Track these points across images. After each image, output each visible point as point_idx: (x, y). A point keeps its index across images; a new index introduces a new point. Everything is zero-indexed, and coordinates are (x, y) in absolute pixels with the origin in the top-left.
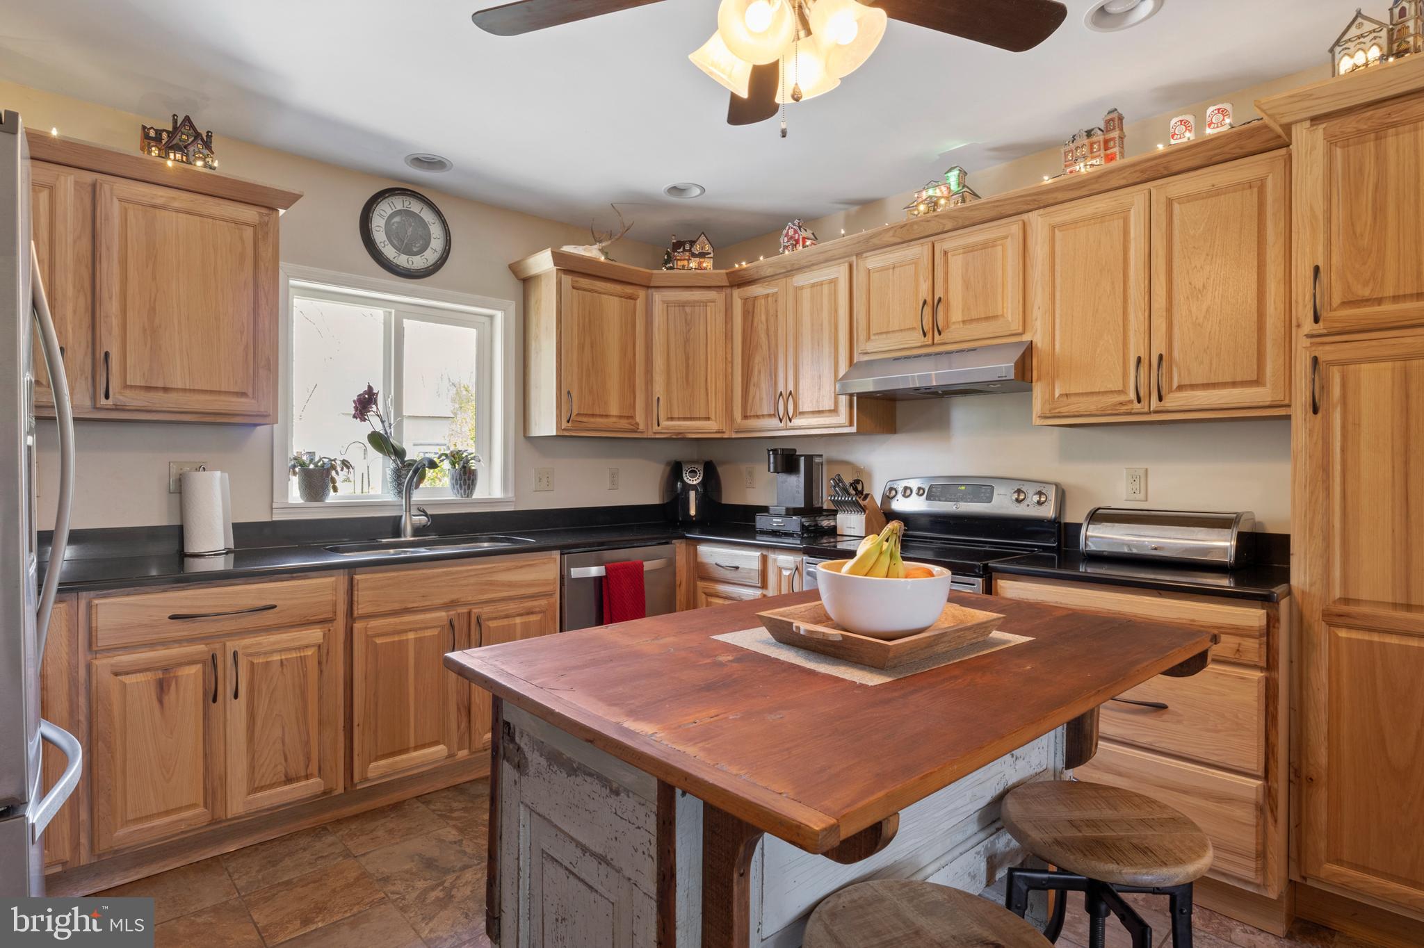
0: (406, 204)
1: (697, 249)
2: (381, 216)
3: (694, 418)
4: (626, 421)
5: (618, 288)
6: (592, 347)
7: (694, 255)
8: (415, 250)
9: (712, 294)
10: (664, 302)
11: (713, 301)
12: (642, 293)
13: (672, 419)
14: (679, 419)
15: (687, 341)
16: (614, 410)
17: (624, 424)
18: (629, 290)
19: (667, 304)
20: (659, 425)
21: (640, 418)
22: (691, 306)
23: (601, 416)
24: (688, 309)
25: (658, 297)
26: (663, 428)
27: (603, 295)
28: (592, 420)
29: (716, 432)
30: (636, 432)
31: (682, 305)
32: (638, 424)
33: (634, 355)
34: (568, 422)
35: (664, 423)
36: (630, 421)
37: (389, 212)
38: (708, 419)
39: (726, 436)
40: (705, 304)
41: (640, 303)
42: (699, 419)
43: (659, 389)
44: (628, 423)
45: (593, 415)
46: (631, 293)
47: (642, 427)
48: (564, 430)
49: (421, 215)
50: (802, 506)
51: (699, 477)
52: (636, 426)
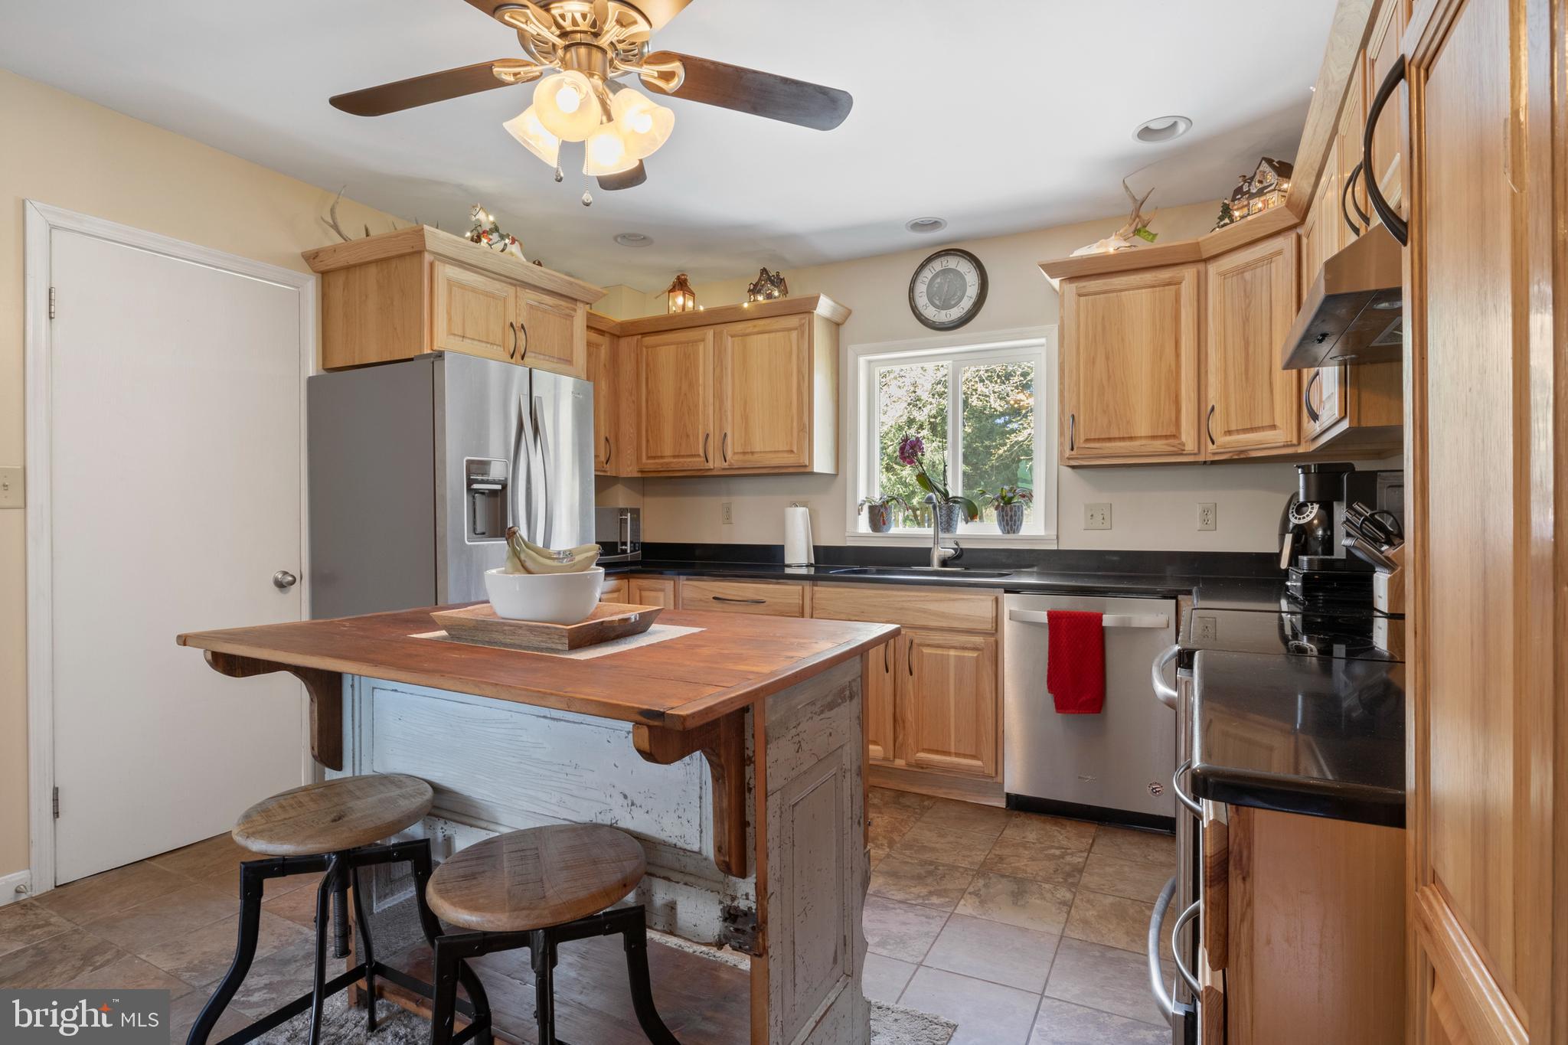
0: (944, 263)
1: (1256, 186)
2: (923, 283)
3: (1256, 428)
4: (1164, 442)
5: (1148, 277)
6: (1107, 358)
7: (1252, 196)
8: (953, 303)
9: (1279, 243)
10: (1221, 275)
11: (1280, 253)
12: (1189, 274)
13: (1229, 432)
14: (1238, 431)
15: (1246, 321)
17: (1161, 445)
18: (1165, 275)
19: (1224, 275)
20: (1213, 443)
21: (1188, 438)
22: (1253, 269)
23: (1123, 439)
24: (1248, 275)
25: (1213, 269)
26: (1219, 447)
27: (1123, 293)
28: (1108, 445)
29: (1284, 446)
30: (1182, 454)
31: (1240, 271)
32: (1183, 445)
33: (1178, 355)
34: (1072, 449)
35: (1221, 440)
36: (1172, 442)
37: (930, 276)
38: (1273, 427)
39: (1301, 450)
40: (1269, 259)
41: (1187, 289)
42: (1263, 429)
43: (1213, 396)
44: (1168, 444)
45: (1110, 439)
46: (1171, 278)
47: (1190, 445)
48: (1069, 459)
49: (958, 269)
50: (1345, 558)
51: (1311, 512)
52: (1179, 446)
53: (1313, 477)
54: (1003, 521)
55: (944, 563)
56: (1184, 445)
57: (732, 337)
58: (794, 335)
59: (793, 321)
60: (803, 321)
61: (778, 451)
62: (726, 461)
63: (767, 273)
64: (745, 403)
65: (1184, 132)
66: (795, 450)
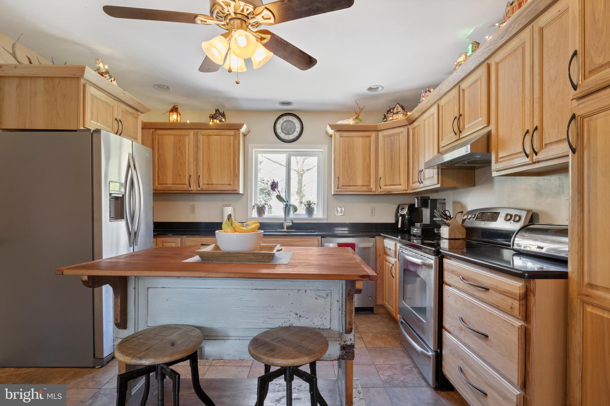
0: (288, 118)
1: (395, 111)
2: (280, 124)
3: (394, 185)
4: (366, 187)
5: (361, 134)
6: (349, 159)
7: (394, 114)
8: (291, 133)
9: (402, 129)
10: (383, 136)
11: (402, 132)
12: (373, 134)
13: (386, 185)
14: (389, 185)
15: (392, 151)
16: (360, 182)
17: (365, 188)
18: (367, 134)
19: (384, 136)
20: (381, 188)
21: (373, 186)
22: (394, 136)
23: (353, 186)
24: (392, 138)
25: (381, 134)
26: (382, 190)
27: (354, 138)
28: (349, 187)
29: (403, 191)
30: (371, 192)
31: (390, 136)
33: (370, 160)
34: (338, 189)
35: (383, 188)
36: (368, 187)
37: (282, 122)
38: (400, 185)
39: (408, 192)
40: (399, 134)
41: (373, 139)
42: (397, 185)
43: (381, 173)
44: (367, 188)
45: (350, 186)
46: (368, 135)
47: (373, 189)
48: (336, 192)
49: (293, 121)
50: (429, 223)
51: (406, 210)
52: (371, 189)
53: (419, 200)
54: (308, 213)
55: (288, 228)
56: (372, 189)
57: (203, 135)
58: (232, 138)
59: (232, 132)
60: (236, 133)
61: (224, 184)
62: (199, 187)
63: (219, 111)
64: (209, 164)
65: (381, 90)
66: (232, 184)
